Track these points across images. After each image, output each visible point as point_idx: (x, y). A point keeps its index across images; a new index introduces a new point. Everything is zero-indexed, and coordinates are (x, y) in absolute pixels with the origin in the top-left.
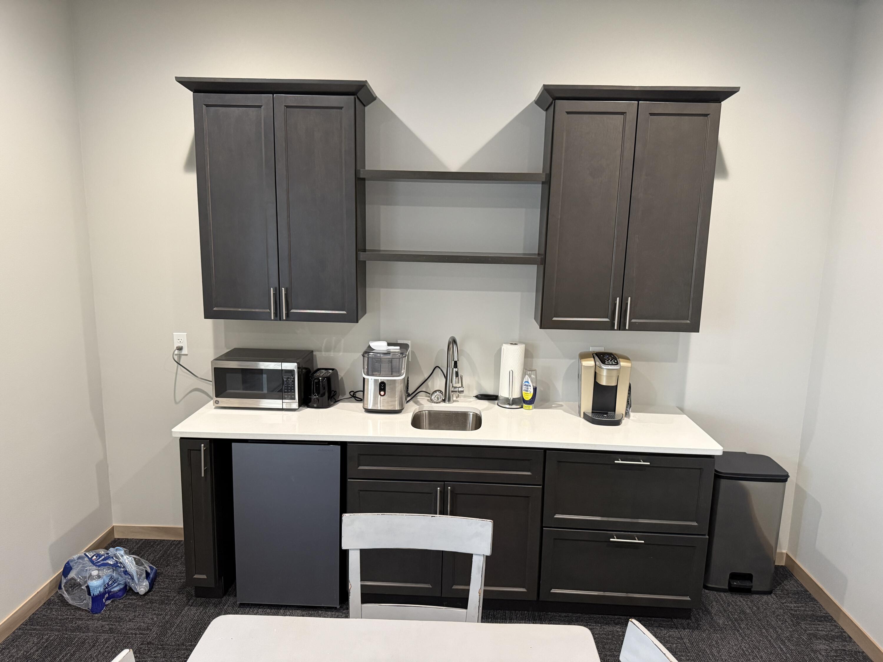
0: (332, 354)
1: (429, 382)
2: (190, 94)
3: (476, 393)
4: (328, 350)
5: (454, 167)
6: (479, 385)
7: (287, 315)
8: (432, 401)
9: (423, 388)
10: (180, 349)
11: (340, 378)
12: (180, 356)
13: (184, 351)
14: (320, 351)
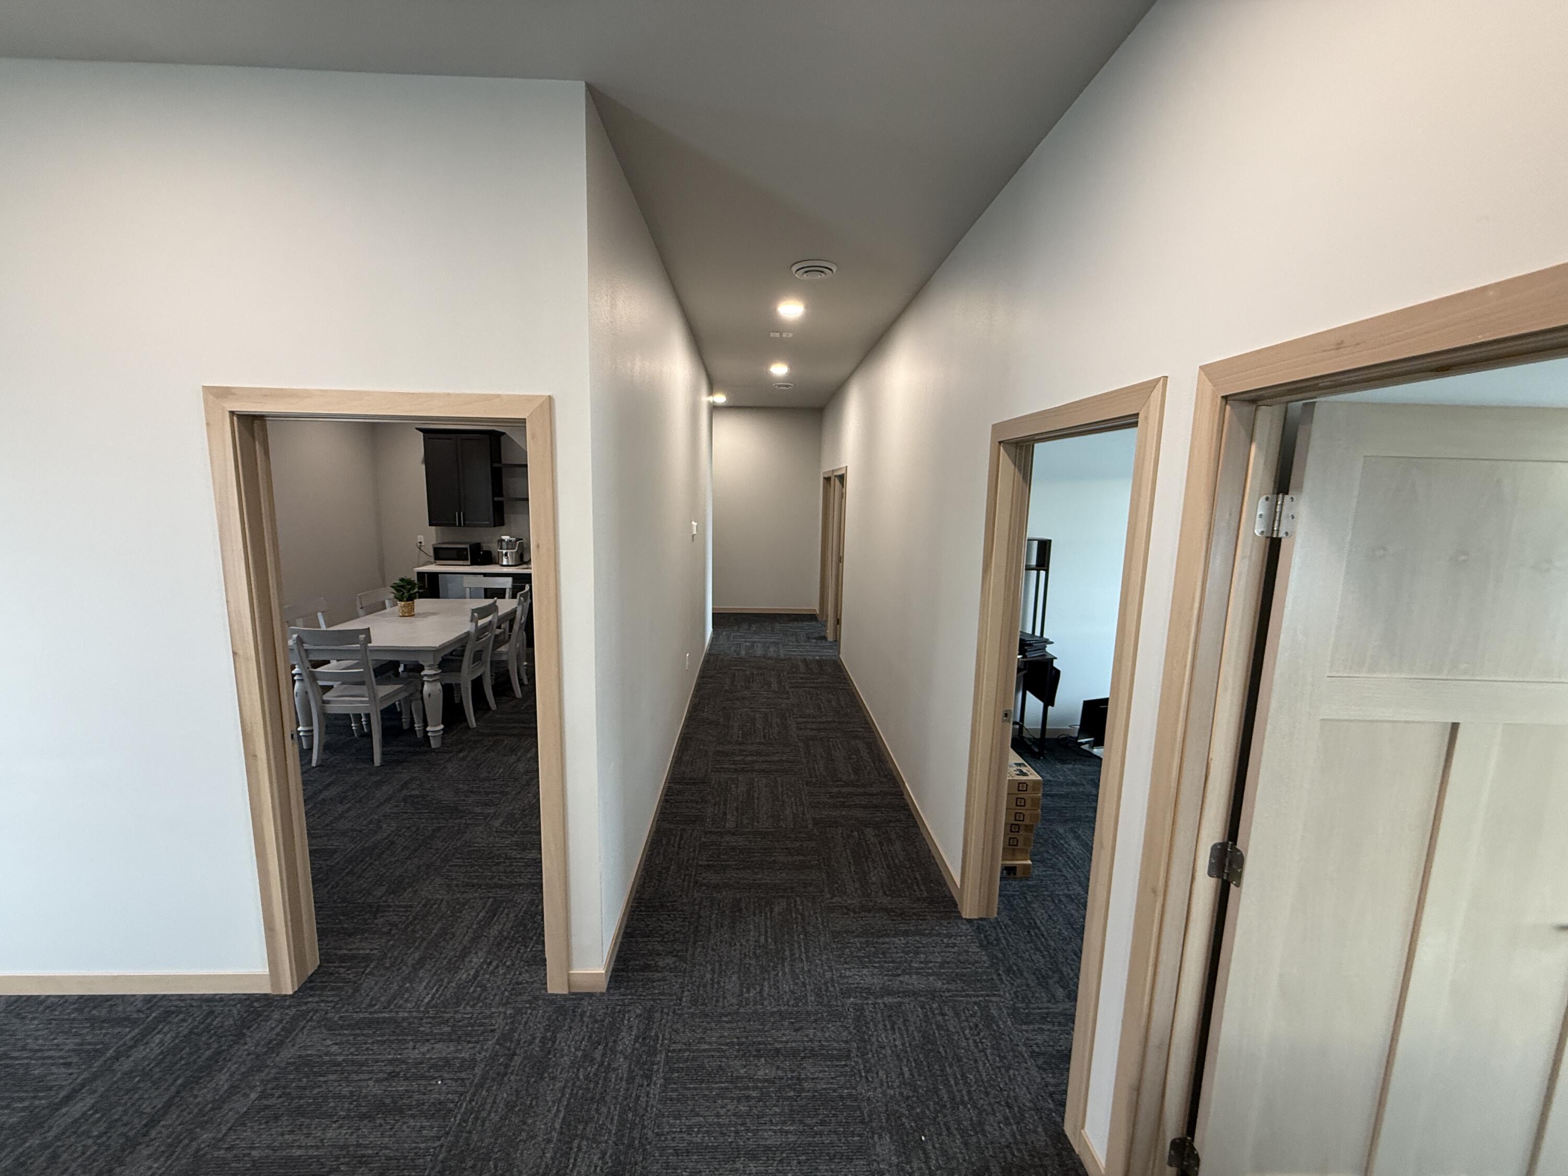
0: (489, 545)
2: (422, 434)
4: (485, 542)
7: (464, 525)
10: (421, 543)
11: (491, 556)
12: (421, 546)
13: (423, 544)
14: (481, 540)
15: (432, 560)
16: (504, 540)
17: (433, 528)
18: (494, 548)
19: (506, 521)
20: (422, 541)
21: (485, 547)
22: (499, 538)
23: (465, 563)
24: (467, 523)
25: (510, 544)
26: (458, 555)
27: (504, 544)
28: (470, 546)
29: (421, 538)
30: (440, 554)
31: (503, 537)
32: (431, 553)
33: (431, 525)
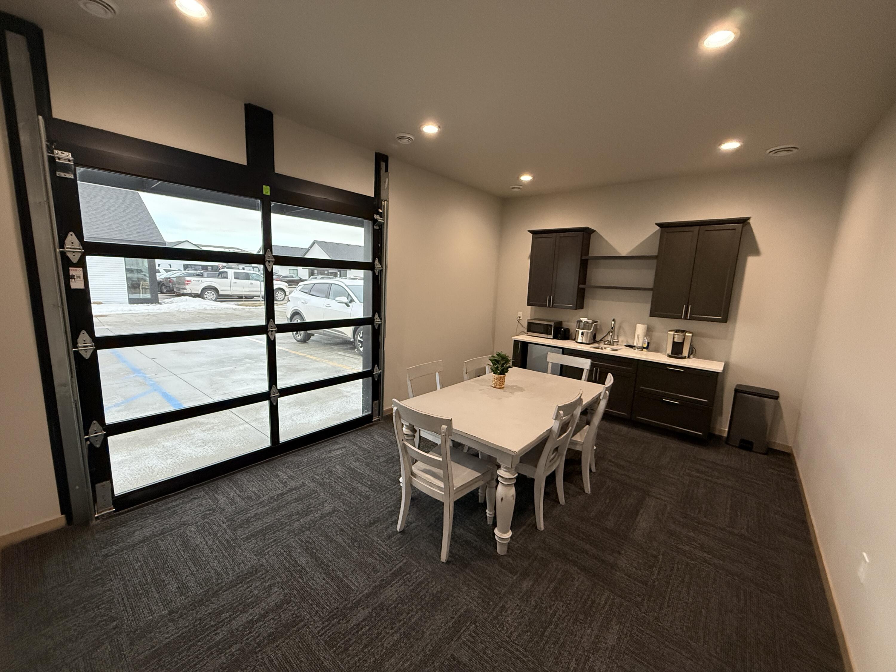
0: (569, 324)
1: (606, 338)
2: (531, 235)
3: (625, 344)
4: (568, 322)
5: (624, 254)
6: (627, 341)
7: (552, 306)
8: (605, 344)
9: (603, 340)
10: (520, 317)
11: (570, 333)
12: (519, 320)
13: (521, 318)
14: (565, 322)
15: (526, 331)
16: (582, 321)
17: (530, 307)
18: (572, 326)
19: (585, 305)
20: (521, 316)
21: (565, 325)
22: (579, 320)
23: (549, 336)
24: (553, 305)
25: (586, 326)
26: (544, 330)
27: (582, 325)
28: (554, 323)
29: (520, 314)
30: (532, 328)
31: (582, 319)
32: (526, 325)
33: (528, 305)
